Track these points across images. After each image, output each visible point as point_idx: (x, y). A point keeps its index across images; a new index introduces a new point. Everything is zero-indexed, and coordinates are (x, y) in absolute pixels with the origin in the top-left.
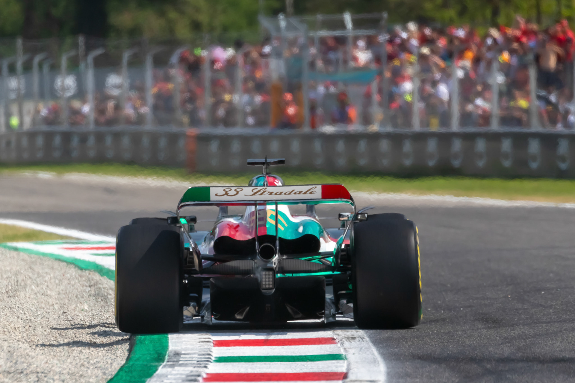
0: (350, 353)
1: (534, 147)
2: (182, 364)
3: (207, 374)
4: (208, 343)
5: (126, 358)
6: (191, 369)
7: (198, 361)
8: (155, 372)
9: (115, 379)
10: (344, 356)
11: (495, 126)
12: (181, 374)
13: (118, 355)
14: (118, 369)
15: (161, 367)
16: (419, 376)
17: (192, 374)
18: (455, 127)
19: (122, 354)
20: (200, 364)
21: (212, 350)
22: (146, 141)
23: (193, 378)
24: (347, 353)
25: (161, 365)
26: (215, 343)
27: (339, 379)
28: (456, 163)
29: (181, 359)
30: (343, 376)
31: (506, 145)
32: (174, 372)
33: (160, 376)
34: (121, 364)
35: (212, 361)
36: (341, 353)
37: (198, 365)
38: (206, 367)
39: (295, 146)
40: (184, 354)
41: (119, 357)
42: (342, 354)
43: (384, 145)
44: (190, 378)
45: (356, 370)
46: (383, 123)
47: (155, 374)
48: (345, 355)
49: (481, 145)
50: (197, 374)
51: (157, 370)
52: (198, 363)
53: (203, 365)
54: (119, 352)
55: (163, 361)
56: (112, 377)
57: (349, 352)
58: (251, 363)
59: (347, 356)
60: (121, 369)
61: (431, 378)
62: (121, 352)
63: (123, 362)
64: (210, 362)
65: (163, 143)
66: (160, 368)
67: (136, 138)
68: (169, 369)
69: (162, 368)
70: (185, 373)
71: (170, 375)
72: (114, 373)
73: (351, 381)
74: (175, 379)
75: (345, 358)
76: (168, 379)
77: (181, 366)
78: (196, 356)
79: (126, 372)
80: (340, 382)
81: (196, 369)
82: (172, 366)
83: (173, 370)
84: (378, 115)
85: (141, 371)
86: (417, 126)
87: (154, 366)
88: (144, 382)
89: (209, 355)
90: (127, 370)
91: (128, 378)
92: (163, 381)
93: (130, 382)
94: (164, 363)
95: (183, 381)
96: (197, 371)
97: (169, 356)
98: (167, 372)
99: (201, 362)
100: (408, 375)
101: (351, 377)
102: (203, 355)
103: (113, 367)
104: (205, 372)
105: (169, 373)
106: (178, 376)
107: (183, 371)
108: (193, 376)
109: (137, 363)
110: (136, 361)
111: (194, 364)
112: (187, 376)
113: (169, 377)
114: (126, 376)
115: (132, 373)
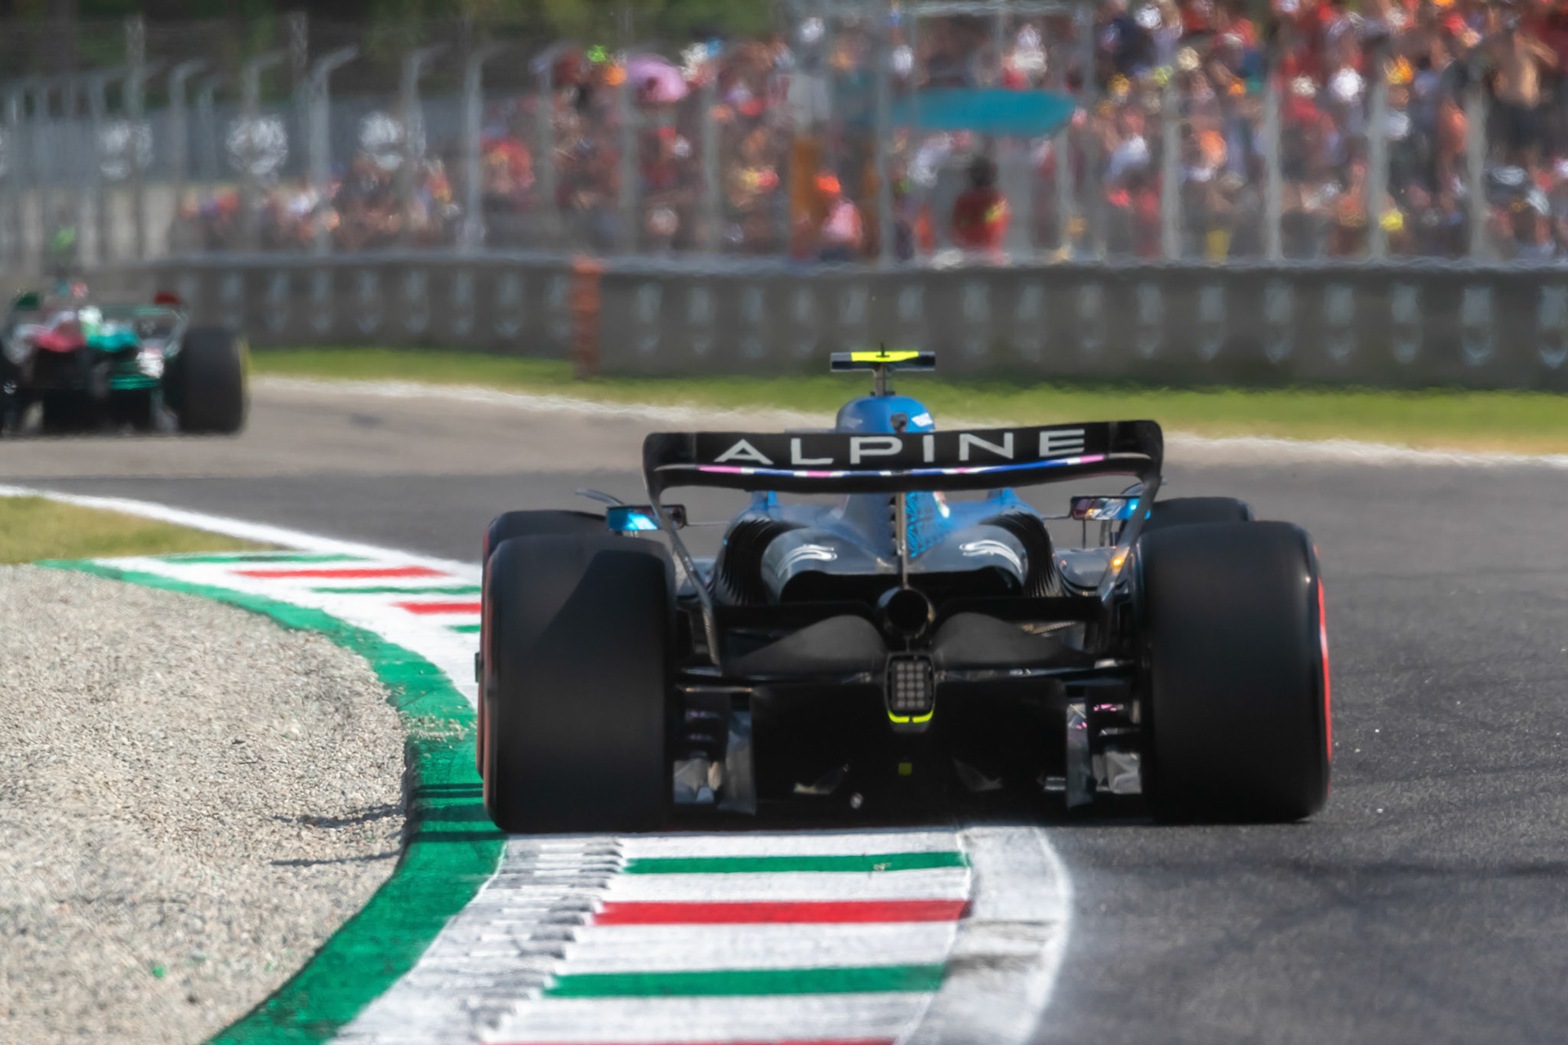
0: (980, 849)
1: (1476, 307)
2: (543, 877)
3: (606, 904)
5: (395, 861)
6: (563, 890)
7: (583, 871)
8: (469, 899)
9: (364, 917)
10: (963, 858)
11: (1376, 255)
12: (539, 905)
13: (376, 854)
14: (373, 890)
15: (486, 885)
16: (1157, 911)
17: (567, 903)
18: (1274, 254)
20: (587, 877)
21: (620, 842)
22: (463, 289)
23: (568, 914)
24: (973, 850)
25: (485, 880)
27: (948, 918)
29: (539, 865)
30: (958, 909)
31: (1405, 305)
32: (519, 899)
33: (483, 910)
34: (380, 879)
35: (619, 869)
36: (955, 849)
37: (584, 881)
38: (603, 886)
40: (548, 851)
41: (376, 860)
42: (960, 853)
43: (1089, 300)
44: (560, 915)
45: (994, 893)
46: (1084, 242)
47: (469, 905)
48: (967, 854)
49: (1340, 304)
50: (579, 903)
51: (474, 894)
52: (585, 874)
53: (596, 881)
54: (379, 845)
55: (492, 872)
56: (358, 910)
57: (977, 848)
58: (720, 876)
59: (970, 857)
60: (382, 891)
61: (1190, 916)
62: (382, 845)
63: (388, 872)
64: (615, 872)
65: (510, 291)
66: (483, 889)
67: (440, 279)
68: (508, 892)
69: (489, 888)
70: (548, 903)
71: (509, 907)
72: (362, 902)
73: (981, 923)
74: (521, 918)
75: (965, 863)
76: (502, 919)
77: (537, 882)
78: (580, 856)
79: (392, 898)
80: (951, 927)
81: (577, 890)
82: (514, 884)
83: (516, 894)
84: (1072, 222)
85: (431, 895)
86: (1172, 249)
87: (468, 884)
88: (439, 926)
89: (614, 853)
90: (396, 893)
91: (399, 915)
92: (488, 923)
93: (402, 925)
94: (495, 876)
95: (542, 922)
96: (579, 897)
97: (507, 857)
98: (500, 899)
99: (591, 874)
100: (1129, 907)
101: (981, 911)
102: (598, 853)
103: (359, 886)
104: (598, 899)
105: (506, 901)
106: (529, 910)
107: (543, 895)
108: (568, 908)
109: (425, 874)
110: (420, 869)
111: (572, 877)
112: (554, 909)
113: (506, 911)
114: (393, 910)
115: (408, 902)
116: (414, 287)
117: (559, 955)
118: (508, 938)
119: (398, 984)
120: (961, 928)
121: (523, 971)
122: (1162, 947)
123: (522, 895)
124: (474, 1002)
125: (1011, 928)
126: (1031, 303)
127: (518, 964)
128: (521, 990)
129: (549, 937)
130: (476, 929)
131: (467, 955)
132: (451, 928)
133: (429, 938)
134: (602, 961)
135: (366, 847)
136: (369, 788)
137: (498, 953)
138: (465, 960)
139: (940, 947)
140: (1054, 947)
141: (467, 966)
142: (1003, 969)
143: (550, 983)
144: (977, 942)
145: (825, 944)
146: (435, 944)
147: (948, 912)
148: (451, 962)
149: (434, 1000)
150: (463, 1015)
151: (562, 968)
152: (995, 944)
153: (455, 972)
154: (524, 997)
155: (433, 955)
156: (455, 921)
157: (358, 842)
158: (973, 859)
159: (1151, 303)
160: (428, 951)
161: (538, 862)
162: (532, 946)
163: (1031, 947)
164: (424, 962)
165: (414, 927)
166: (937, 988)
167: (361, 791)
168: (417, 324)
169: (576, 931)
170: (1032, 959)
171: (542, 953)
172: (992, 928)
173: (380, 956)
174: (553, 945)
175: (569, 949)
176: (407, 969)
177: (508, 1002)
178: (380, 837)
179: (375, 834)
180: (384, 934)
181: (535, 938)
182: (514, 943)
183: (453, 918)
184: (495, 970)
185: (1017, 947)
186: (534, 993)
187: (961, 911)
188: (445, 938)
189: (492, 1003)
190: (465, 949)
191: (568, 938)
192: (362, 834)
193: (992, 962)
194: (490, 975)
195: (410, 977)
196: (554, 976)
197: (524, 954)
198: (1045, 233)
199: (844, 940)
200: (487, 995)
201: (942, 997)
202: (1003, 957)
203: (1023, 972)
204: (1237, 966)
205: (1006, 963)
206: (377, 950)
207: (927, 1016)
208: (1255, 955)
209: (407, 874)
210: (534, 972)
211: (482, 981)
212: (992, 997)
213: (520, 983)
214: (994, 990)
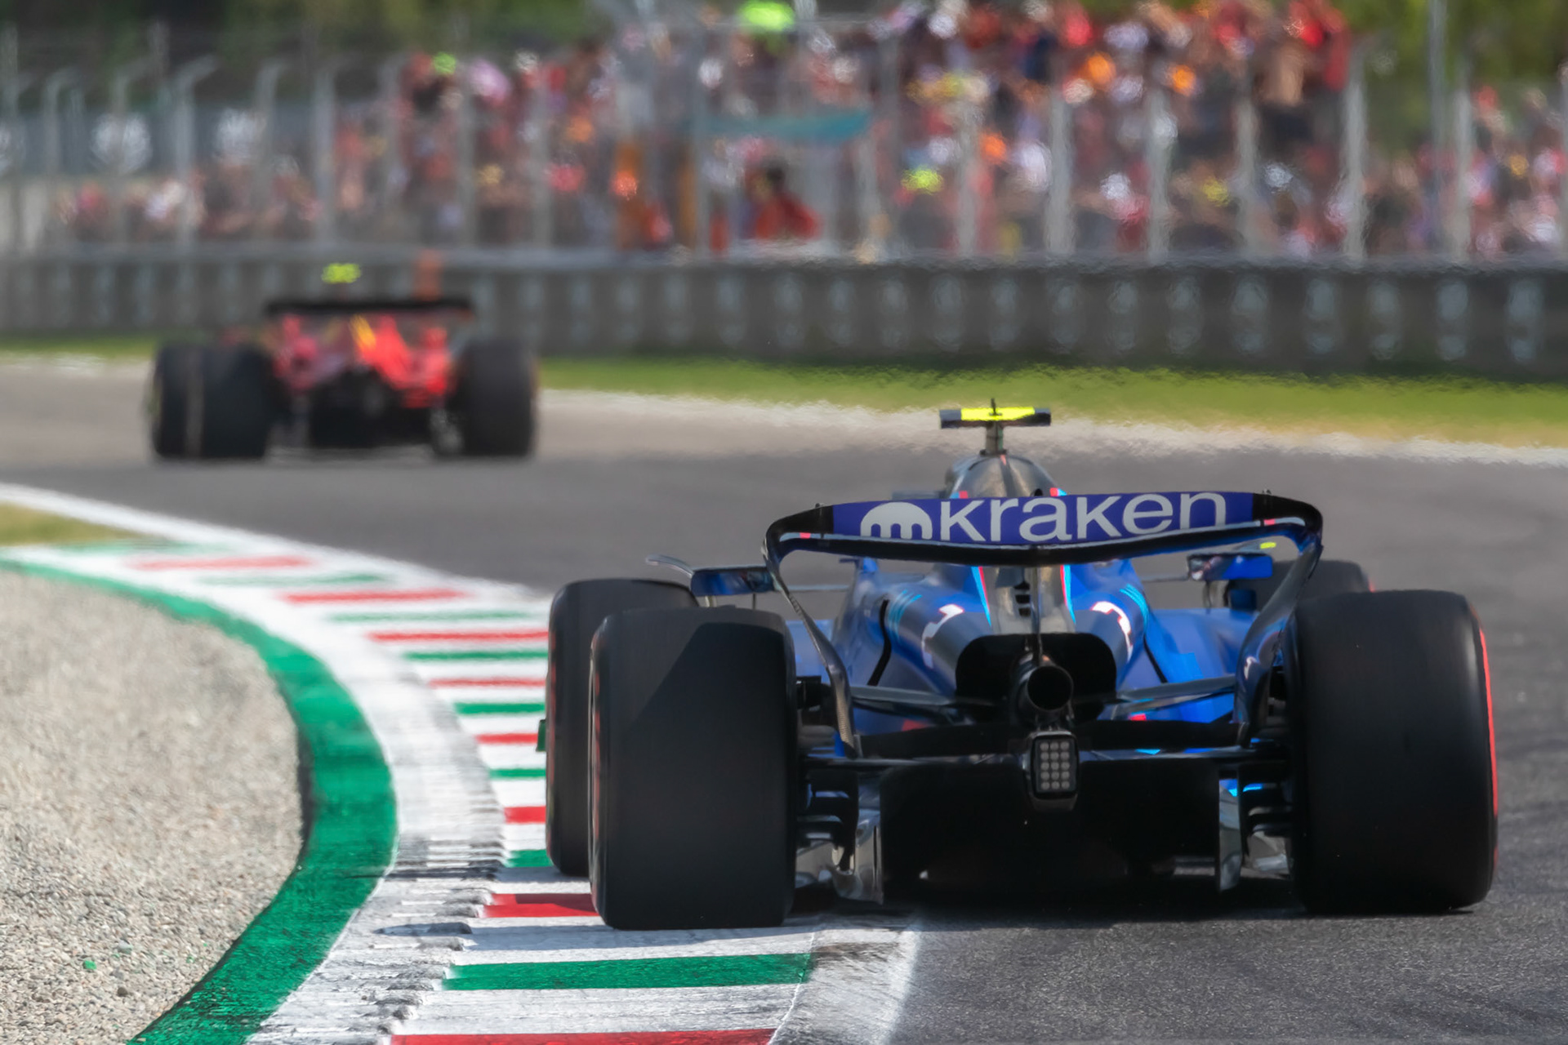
2: (435, 870)
3: (499, 896)
4: (493, 815)
6: (456, 882)
7: (472, 863)
8: (369, 892)
9: (274, 910)
11: (1157, 251)
12: (434, 897)
14: (281, 882)
15: (382, 878)
17: (459, 895)
19: (286, 841)
21: (504, 834)
23: (462, 906)
25: (381, 873)
26: (509, 813)
29: (431, 857)
32: (415, 892)
33: (383, 902)
34: (286, 869)
37: (473, 873)
38: (491, 878)
40: (438, 843)
41: (279, 850)
44: (454, 907)
47: (370, 898)
50: (472, 896)
51: (374, 886)
52: (473, 866)
53: (484, 873)
55: (387, 864)
56: (268, 903)
60: (288, 884)
62: (283, 836)
63: (292, 864)
66: (381, 882)
68: (404, 885)
69: (386, 880)
70: (445, 895)
71: (408, 900)
72: (272, 894)
74: (419, 911)
76: (400, 912)
77: (430, 874)
78: (467, 848)
79: (299, 891)
82: (410, 877)
83: (412, 887)
85: (335, 887)
86: (967, 246)
87: (367, 876)
88: (344, 919)
89: (497, 845)
90: (302, 887)
91: (306, 908)
92: (389, 916)
93: (310, 917)
94: (391, 869)
97: (399, 849)
98: (399, 892)
99: (480, 866)
102: (485, 845)
104: (488, 891)
105: (403, 894)
106: (427, 903)
107: (437, 887)
108: (461, 901)
109: (325, 867)
110: (321, 862)
111: (462, 869)
112: (448, 902)
113: (404, 903)
114: (300, 903)
115: (313, 896)
117: (456, 947)
119: (312, 975)
121: (425, 962)
123: (419, 888)
124: (382, 993)
127: (420, 956)
128: (424, 981)
131: (371, 947)
132: (356, 921)
133: (336, 931)
138: (370, 952)
141: (372, 958)
142: (866, 959)
143: (449, 975)
146: (341, 937)
148: (358, 954)
149: (344, 992)
150: (374, 1008)
151: (459, 960)
153: (363, 964)
154: (426, 988)
155: (340, 947)
156: (359, 914)
160: (335, 946)
161: (427, 853)
164: (333, 954)
165: (324, 919)
166: (805, 980)
169: (471, 923)
170: (892, 947)
171: (440, 945)
173: (293, 948)
174: (450, 937)
175: (463, 939)
176: (319, 962)
177: (411, 993)
180: (293, 926)
182: (414, 934)
183: (356, 911)
184: (399, 962)
185: (877, 936)
186: (435, 984)
188: (351, 931)
189: (398, 994)
190: (370, 941)
194: (393, 966)
195: (321, 969)
196: (453, 966)
200: (393, 987)
201: (810, 985)
202: (866, 946)
203: (885, 960)
204: (1080, 954)
205: (867, 952)
206: (289, 943)
207: (798, 1006)
208: (1095, 942)
209: (311, 867)
210: (433, 963)
211: (387, 973)
212: (857, 987)
213: (423, 974)
214: (859, 979)
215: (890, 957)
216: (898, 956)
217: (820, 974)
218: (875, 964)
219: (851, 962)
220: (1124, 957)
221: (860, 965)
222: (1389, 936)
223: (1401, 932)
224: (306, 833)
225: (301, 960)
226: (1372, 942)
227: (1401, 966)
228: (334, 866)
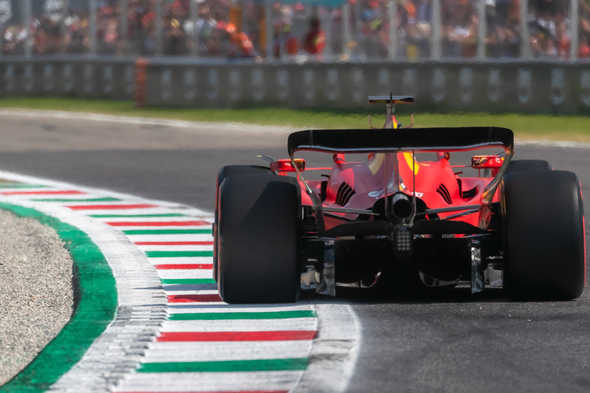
0: (321, 309)
2: (134, 322)
3: (162, 333)
4: (162, 299)
5: (70, 315)
6: (143, 327)
7: (151, 319)
8: (103, 331)
9: (59, 339)
10: (313, 312)
11: (481, 56)
12: (133, 333)
13: (61, 312)
14: (62, 327)
16: (398, 335)
17: (145, 333)
18: (436, 55)
19: (66, 310)
20: (154, 322)
22: (88, 72)
23: (146, 337)
24: (318, 310)
25: (109, 323)
26: (169, 298)
27: (309, 338)
28: (438, 98)
29: (132, 317)
30: (313, 335)
31: (494, 77)
32: (124, 331)
33: (109, 335)
34: (65, 322)
35: (166, 318)
36: (310, 309)
37: (152, 323)
38: (160, 325)
39: (258, 78)
40: (136, 311)
41: (62, 314)
42: (312, 311)
43: (358, 76)
44: (142, 337)
45: (327, 328)
46: (355, 51)
47: (103, 333)
48: (315, 311)
50: (150, 332)
51: (105, 329)
53: (157, 323)
54: (63, 308)
55: (112, 320)
56: (56, 336)
57: (319, 309)
58: (210, 321)
59: (317, 313)
60: (66, 327)
61: (412, 337)
62: (64, 308)
63: (68, 320)
64: (164, 319)
65: (108, 73)
66: (109, 327)
67: (78, 68)
68: (119, 328)
69: (111, 326)
70: (137, 332)
71: (121, 334)
72: (57, 332)
73: (323, 341)
74: (126, 339)
75: (315, 315)
76: (118, 339)
77: (131, 323)
79: (70, 331)
80: (310, 342)
81: (149, 327)
82: (122, 325)
83: (123, 329)
84: (350, 43)
85: (87, 329)
86: (393, 55)
87: (102, 324)
88: (91, 342)
89: (164, 311)
90: (72, 328)
91: (73, 338)
92: (112, 341)
93: (75, 342)
94: (113, 321)
95: (135, 341)
96: (151, 330)
97: (118, 313)
98: (116, 331)
99: (155, 320)
100: (386, 334)
101: (323, 336)
102: (157, 312)
103: (56, 326)
104: (159, 331)
105: (119, 332)
106: (129, 336)
107: (135, 329)
108: (145, 335)
109: (83, 320)
110: (81, 318)
111: (146, 322)
112: (139, 335)
113: (119, 336)
114: (71, 335)
115: (77, 332)
116: (68, 71)
117: (142, 355)
118: (120, 347)
119: (74, 367)
120: (314, 343)
121: (128, 361)
122: (401, 350)
123: (126, 329)
124: (107, 374)
125: (335, 342)
126: (333, 76)
127: (126, 358)
128: (127, 369)
129: (138, 347)
130: (107, 344)
131: (103, 354)
132: (96, 343)
133: (87, 348)
134: (161, 357)
135: (57, 309)
136: (58, 283)
137: (116, 354)
138: (102, 357)
139: (306, 351)
140: (354, 351)
141: (103, 359)
142: (333, 360)
143: (139, 366)
144: (321, 349)
145: (256, 350)
146: (90, 350)
147: (308, 336)
148: (97, 358)
149: (90, 374)
150: (103, 380)
151: (143, 360)
152: (330, 350)
153: (98, 362)
154: (128, 372)
155: (89, 355)
156: (98, 341)
157: (54, 307)
158: (318, 314)
159: (384, 77)
160: (87, 353)
161: (131, 315)
162: (130, 351)
163: (345, 351)
164: (85, 358)
165: (80, 343)
166: (305, 369)
167: (54, 285)
168: (68, 87)
169: (150, 345)
170: (345, 355)
171: (135, 354)
172: (327, 342)
173: (66, 355)
174: (140, 350)
175: (146, 352)
176: (78, 361)
177: (121, 375)
178: (63, 305)
179: (61, 303)
180: (67, 346)
181: (132, 347)
182: (123, 350)
183: (96, 339)
184: (115, 361)
185: (338, 350)
186: (132, 370)
187: (314, 335)
188: (94, 348)
189: (115, 375)
190: (102, 352)
191: (146, 348)
192: (56, 303)
193: (328, 357)
194: (113, 363)
195: (79, 364)
196: (141, 364)
197: (127, 354)
198: (337, 48)
199: (264, 348)
200: (113, 372)
201: (307, 372)
202: (333, 355)
203: (342, 361)
204: (433, 359)
205: (334, 357)
206: (65, 353)
207: (301, 380)
208: (441, 354)
209: (76, 321)
210: (132, 362)
211: (110, 366)
212: (329, 372)
213: (126, 366)
214: (329, 369)
215: (345, 360)
216: (349, 359)
217: (312, 367)
218: (338, 363)
219: (326, 361)
220: (454, 360)
221: (330, 363)
222: (578, 351)
223: (583, 350)
224: (75, 307)
225: (70, 361)
226: (570, 354)
227: (583, 364)
228: (87, 320)
